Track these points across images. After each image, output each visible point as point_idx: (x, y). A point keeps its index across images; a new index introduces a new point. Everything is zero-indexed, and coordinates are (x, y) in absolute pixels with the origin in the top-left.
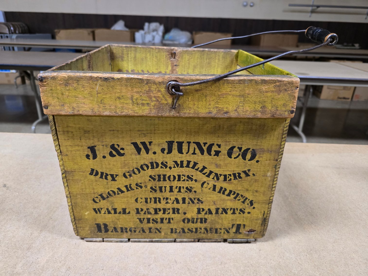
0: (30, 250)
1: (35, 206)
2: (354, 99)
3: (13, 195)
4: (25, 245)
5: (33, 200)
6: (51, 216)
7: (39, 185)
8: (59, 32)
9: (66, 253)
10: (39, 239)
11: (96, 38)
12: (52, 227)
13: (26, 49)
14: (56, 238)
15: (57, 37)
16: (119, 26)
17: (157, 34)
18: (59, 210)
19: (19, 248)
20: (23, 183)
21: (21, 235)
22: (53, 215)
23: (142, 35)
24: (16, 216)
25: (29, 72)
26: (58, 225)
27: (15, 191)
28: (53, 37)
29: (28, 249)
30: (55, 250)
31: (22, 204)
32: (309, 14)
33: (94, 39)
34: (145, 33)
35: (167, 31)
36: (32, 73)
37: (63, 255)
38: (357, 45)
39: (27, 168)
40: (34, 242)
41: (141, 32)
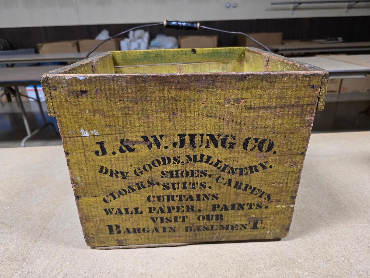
0: (25, 261)
1: (28, 218)
2: (342, 92)
3: (4, 209)
4: (20, 257)
5: (25, 213)
6: (45, 226)
7: (30, 198)
8: (42, 46)
9: (62, 260)
10: (34, 249)
11: (81, 49)
12: (47, 237)
13: (9, 65)
14: (51, 246)
15: (40, 51)
16: (104, 36)
17: (143, 41)
18: (53, 219)
19: (13, 260)
20: (14, 196)
21: (15, 247)
22: (47, 225)
23: (127, 43)
24: (8, 229)
25: (13, 88)
26: (53, 234)
27: (6, 205)
28: (37, 52)
29: (23, 260)
30: (51, 258)
31: (14, 217)
32: (292, 12)
33: (79, 50)
34: (130, 41)
35: (152, 37)
36: (17, 89)
37: (59, 263)
38: (340, 39)
39: (18, 182)
40: (29, 253)
41: (127, 40)
